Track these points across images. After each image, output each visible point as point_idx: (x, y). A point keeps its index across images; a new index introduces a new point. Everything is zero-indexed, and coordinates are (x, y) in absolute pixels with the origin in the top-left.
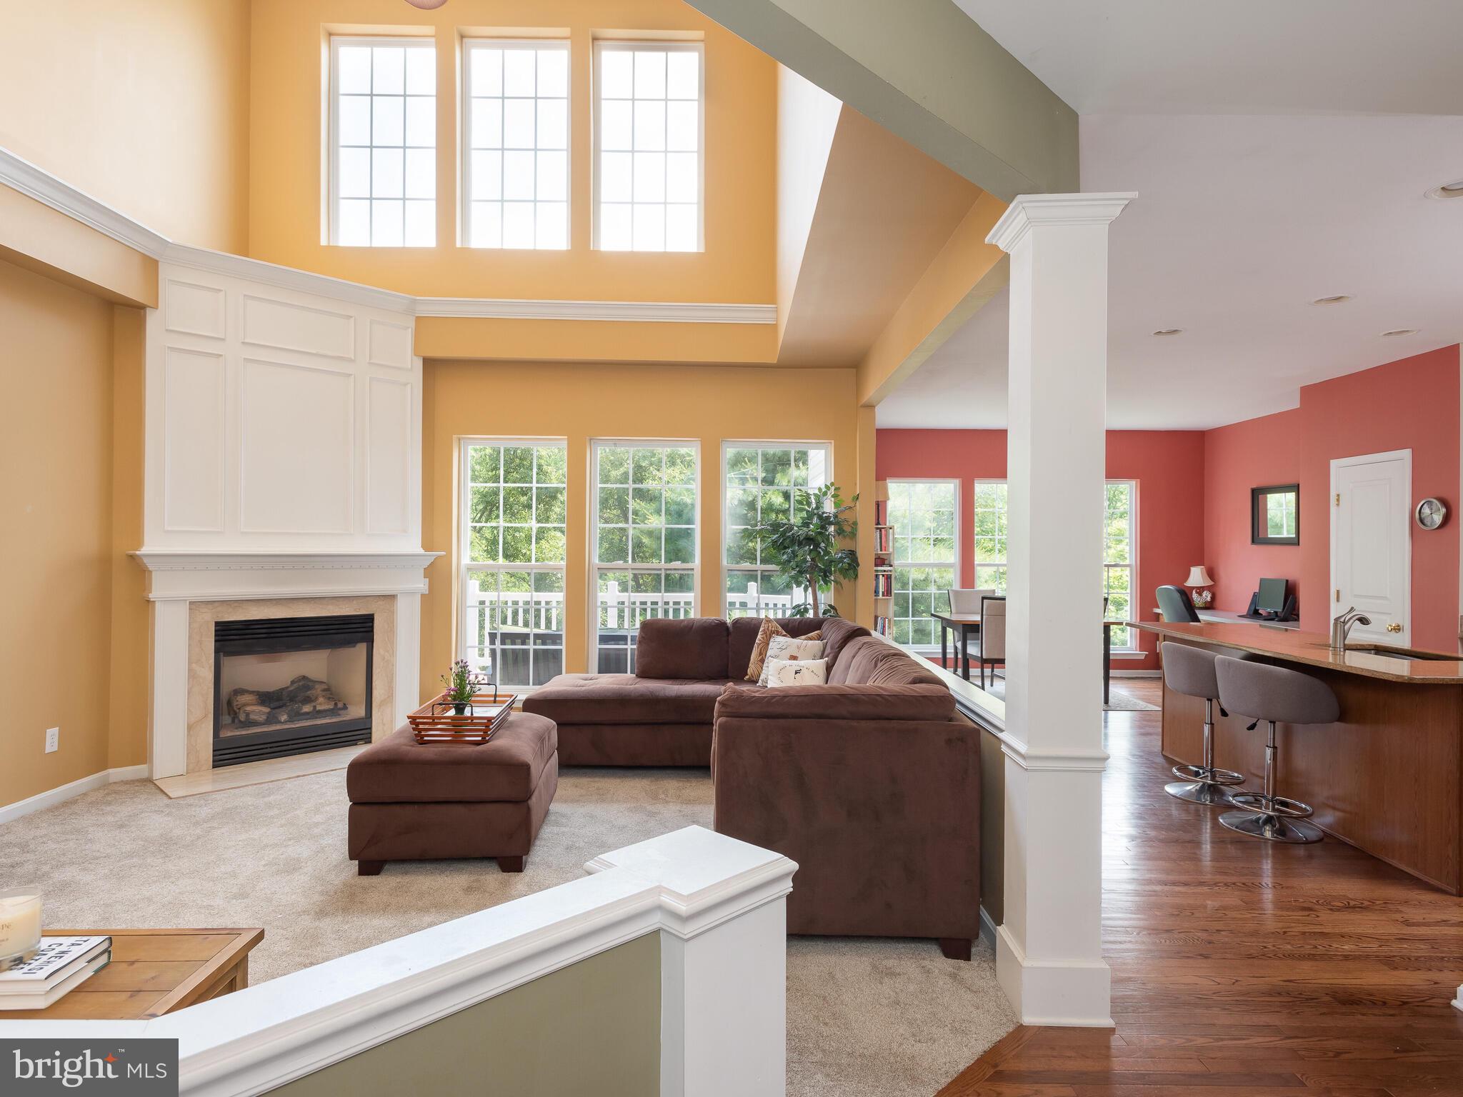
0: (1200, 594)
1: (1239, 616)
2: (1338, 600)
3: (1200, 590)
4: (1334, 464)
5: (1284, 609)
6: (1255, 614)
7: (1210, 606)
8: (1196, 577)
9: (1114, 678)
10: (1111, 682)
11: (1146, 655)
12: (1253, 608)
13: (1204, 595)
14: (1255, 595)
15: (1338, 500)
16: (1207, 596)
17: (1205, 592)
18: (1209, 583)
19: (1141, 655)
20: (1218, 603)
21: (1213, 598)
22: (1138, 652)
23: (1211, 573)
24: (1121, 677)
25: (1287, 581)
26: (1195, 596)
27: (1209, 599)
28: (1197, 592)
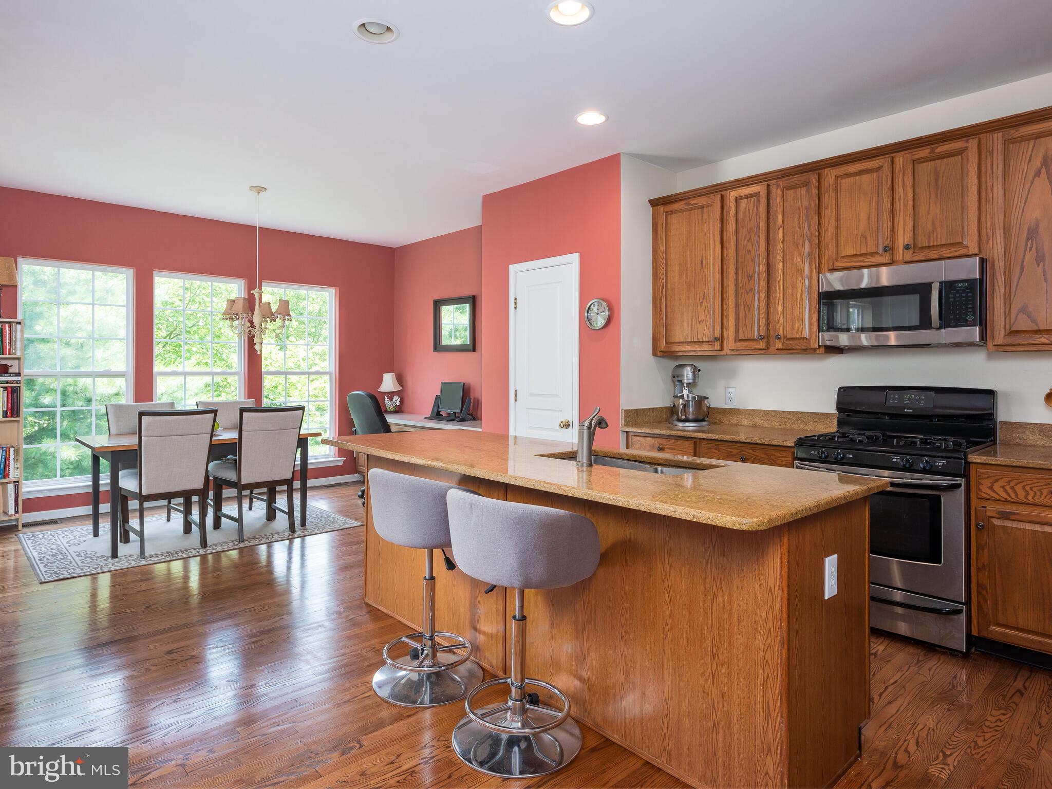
0: (391, 399)
1: (425, 418)
2: (516, 400)
3: (391, 395)
4: (512, 268)
5: (462, 410)
6: (437, 415)
7: (398, 410)
8: (388, 383)
9: (314, 488)
10: (309, 494)
11: (344, 460)
12: (436, 410)
13: (394, 400)
14: (437, 398)
15: (516, 303)
16: (397, 400)
17: (395, 397)
18: (399, 388)
19: (340, 461)
20: (405, 407)
21: (402, 402)
22: (337, 459)
23: (400, 380)
24: (321, 486)
25: (464, 383)
26: (387, 400)
27: (398, 403)
28: (388, 398)
